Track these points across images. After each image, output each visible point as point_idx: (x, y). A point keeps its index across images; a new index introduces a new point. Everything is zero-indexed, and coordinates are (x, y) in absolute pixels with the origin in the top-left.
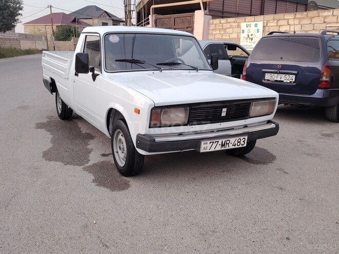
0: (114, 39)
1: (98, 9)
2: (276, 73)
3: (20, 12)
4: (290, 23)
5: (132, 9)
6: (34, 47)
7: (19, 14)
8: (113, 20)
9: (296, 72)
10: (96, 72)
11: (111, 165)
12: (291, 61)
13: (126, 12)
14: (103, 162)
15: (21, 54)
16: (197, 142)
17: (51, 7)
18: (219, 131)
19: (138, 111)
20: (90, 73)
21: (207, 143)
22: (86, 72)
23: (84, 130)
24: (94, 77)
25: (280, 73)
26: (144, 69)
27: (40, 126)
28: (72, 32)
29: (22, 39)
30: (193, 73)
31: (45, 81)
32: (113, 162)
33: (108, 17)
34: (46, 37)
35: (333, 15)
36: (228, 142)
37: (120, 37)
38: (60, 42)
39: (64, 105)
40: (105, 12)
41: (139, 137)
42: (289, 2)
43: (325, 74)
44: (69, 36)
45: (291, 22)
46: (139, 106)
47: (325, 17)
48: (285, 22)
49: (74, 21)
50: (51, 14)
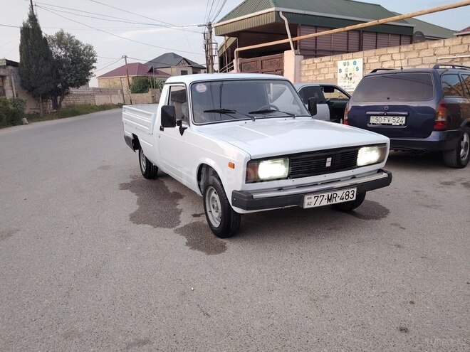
0: (201, 88)
1: (176, 56)
2: (383, 115)
3: (94, 65)
4: (394, 57)
5: (214, 54)
6: (110, 102)
7: (93, 67)
8: (193, 68)
9: (406, 113)
10: (183, 125)
11: (205, 226)
12: (400, 101)
13: (207, 58)
14: (195, 223)
15: (97, 111)
16: (300, 197)
17: (126, 57)
18: (323, 183)
19: (232, 166)
20: (177, 127)
21: (311, 198)
22: (173, 126)
23: (172, 189)
24: (182, 131)
25: (387, 115)
26: (235, 119)
27: (124, 187)
28: (149, 83)
29: (97, 94)
30: (290, 120)
31: (127, 138)
32: (206, 222)
33: (187, 65)
34: (122, 90)
35: (444, 46)
36: (335, 195)
37: (207, 87)
38: (137, 95)
39: (148, 163)
40: (184, 59)
41: (235, 194)
42: (392, 34)
43: (440, 113)
44: (146, 87)
45: (396, 57)
46: (234, 161)
47: (435, 49)
48: (388, 58)
49: (151, 71)
50: (126, 64)
